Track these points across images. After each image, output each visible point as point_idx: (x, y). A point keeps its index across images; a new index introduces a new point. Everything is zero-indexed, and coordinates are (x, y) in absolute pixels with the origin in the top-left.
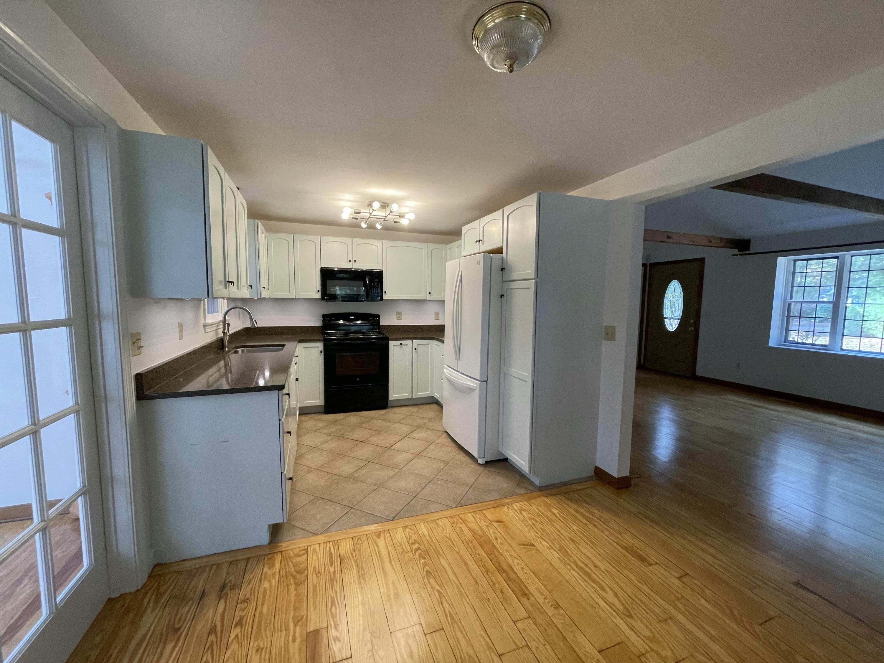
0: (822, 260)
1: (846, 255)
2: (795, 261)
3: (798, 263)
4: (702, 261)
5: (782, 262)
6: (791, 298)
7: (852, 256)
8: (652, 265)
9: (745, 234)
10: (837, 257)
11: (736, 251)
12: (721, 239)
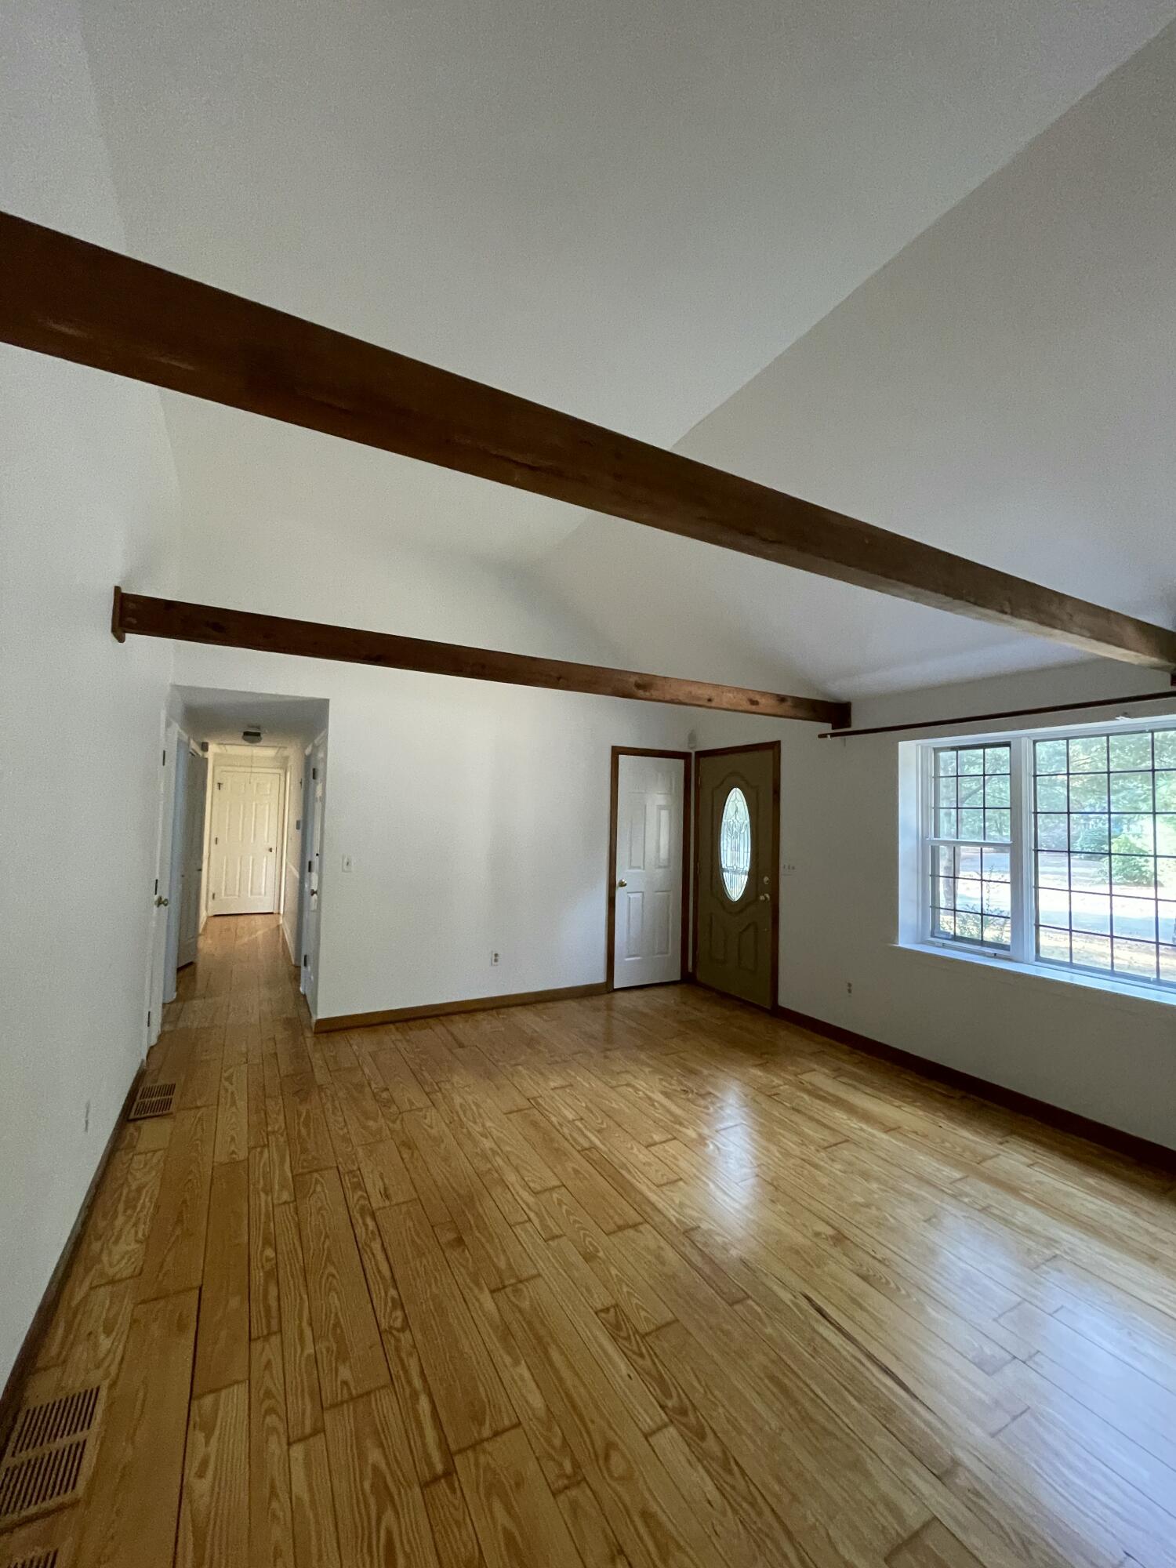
0: (982, 750)
1: (1023, 740)
2: (937, 750)
3: (942, 754)
4: (774, 747)
5: (910, 752)
6: (936, 834)
7: (1035, 742)
8: (701, 754)
9: (837, 689)
10: (1007, 744)
11: (827, 727)
12: (782, 699)
